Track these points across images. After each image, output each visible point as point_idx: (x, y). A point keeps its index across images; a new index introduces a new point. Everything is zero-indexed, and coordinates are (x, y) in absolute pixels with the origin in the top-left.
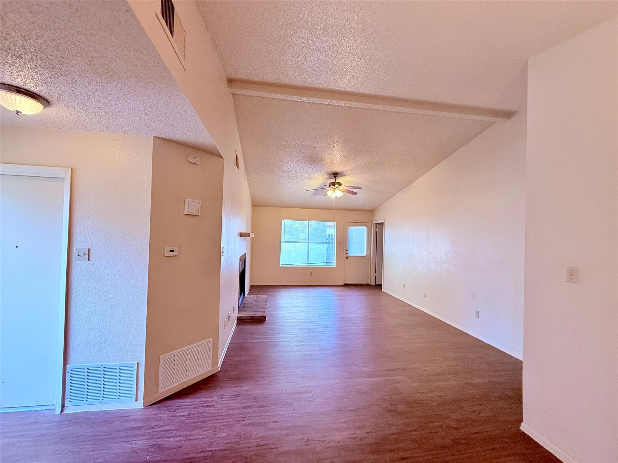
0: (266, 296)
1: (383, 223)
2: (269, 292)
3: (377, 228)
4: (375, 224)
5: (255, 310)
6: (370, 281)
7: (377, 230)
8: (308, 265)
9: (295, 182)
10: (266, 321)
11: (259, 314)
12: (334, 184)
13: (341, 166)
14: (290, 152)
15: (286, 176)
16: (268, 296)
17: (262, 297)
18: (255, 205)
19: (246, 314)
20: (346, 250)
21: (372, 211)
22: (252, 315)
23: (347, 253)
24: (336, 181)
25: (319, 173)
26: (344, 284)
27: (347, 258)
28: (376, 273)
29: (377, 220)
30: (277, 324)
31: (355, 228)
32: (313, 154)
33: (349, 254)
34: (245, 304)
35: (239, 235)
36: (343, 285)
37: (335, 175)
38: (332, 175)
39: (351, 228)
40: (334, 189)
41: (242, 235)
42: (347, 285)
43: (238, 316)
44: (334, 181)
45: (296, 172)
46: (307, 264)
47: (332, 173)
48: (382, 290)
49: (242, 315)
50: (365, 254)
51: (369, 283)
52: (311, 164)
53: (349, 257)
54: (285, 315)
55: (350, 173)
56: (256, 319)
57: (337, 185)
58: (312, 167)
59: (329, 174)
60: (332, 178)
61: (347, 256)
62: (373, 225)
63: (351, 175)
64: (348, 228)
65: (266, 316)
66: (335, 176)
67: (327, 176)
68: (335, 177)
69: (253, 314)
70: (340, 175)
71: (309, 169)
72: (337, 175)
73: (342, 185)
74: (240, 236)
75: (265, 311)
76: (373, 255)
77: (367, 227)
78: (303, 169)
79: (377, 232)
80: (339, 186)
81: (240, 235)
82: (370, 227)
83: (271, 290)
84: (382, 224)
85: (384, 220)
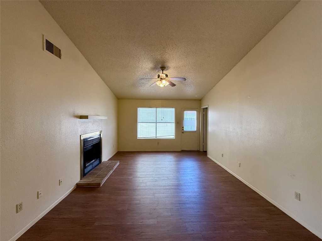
0: (118, 162)
4: (202, 109)
7: (204, 113)
11: (96, 181)
17: (114, 162)
20: (182, 127)
21: (200, 100)
23: (183, 130)
24: (163, 73)
28: (203, 143)
29: (203, 106)
38: (160, 69)
39: (186, 112)
40: (162, 80)
42: (183, 151)
43: (79, 183)
46: (155, 137)
48: (207, 156)
49: (83, 181)
50: (195, 130)
51: (199, 150)
53: (185, 132)
66: (163, 69)
69: (91, 181)
70: (167, 68)
76: (201, 131)
77: (197, 111)
82: (199, 111)
85: (208, 105)
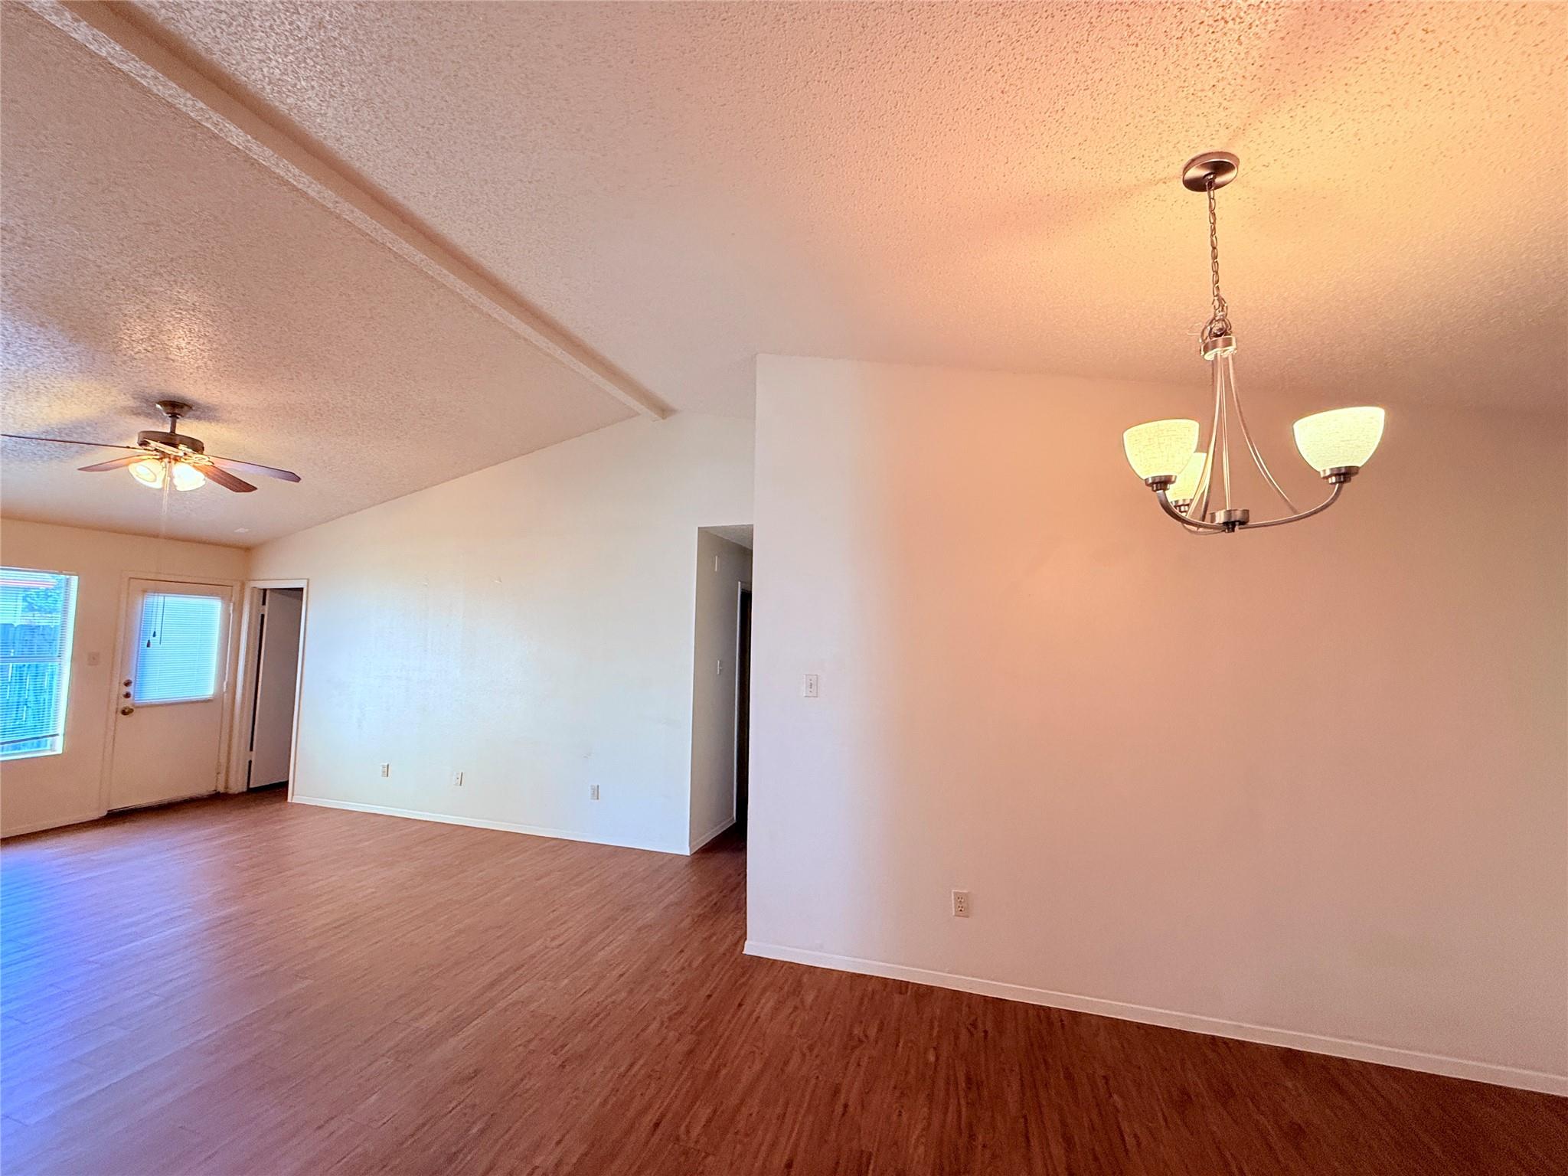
1: (302, 589)
3: (264, 603)
4: (256, 592)
6: (227, 781)
7: (266, 610)
12: (171, 440)
20: (124, 681)
21: (246, 551)
23: (128, 695)
24: (179, 432)
26: (105, 813)
27: (127, 712)
28: (251, 749)
29: (278, 580)
31: (174, 601)
33: (137, 698)
36: (98, 820)
37: (176, 407)
38: (158, 406)
39: (157, 601)
40: (167, 460)
42: (116, 817)
44: (168, 430)
48: (289, 800)
50: (209, 691)
51: (221, 789)
53: (138, 707)
57: (182, 448)
61: (127, 703)
62: (248, 595)
64: (138, 600)
66: (176, 411)
68: (174, 416)
72: (187, 410)
73: (204, 452)
76: (242, 694)
77: (223, 598)
79: (263, 616)
80: (194, 451)
82: (235, 599)
84: (296, 592)
85: (308, 580)
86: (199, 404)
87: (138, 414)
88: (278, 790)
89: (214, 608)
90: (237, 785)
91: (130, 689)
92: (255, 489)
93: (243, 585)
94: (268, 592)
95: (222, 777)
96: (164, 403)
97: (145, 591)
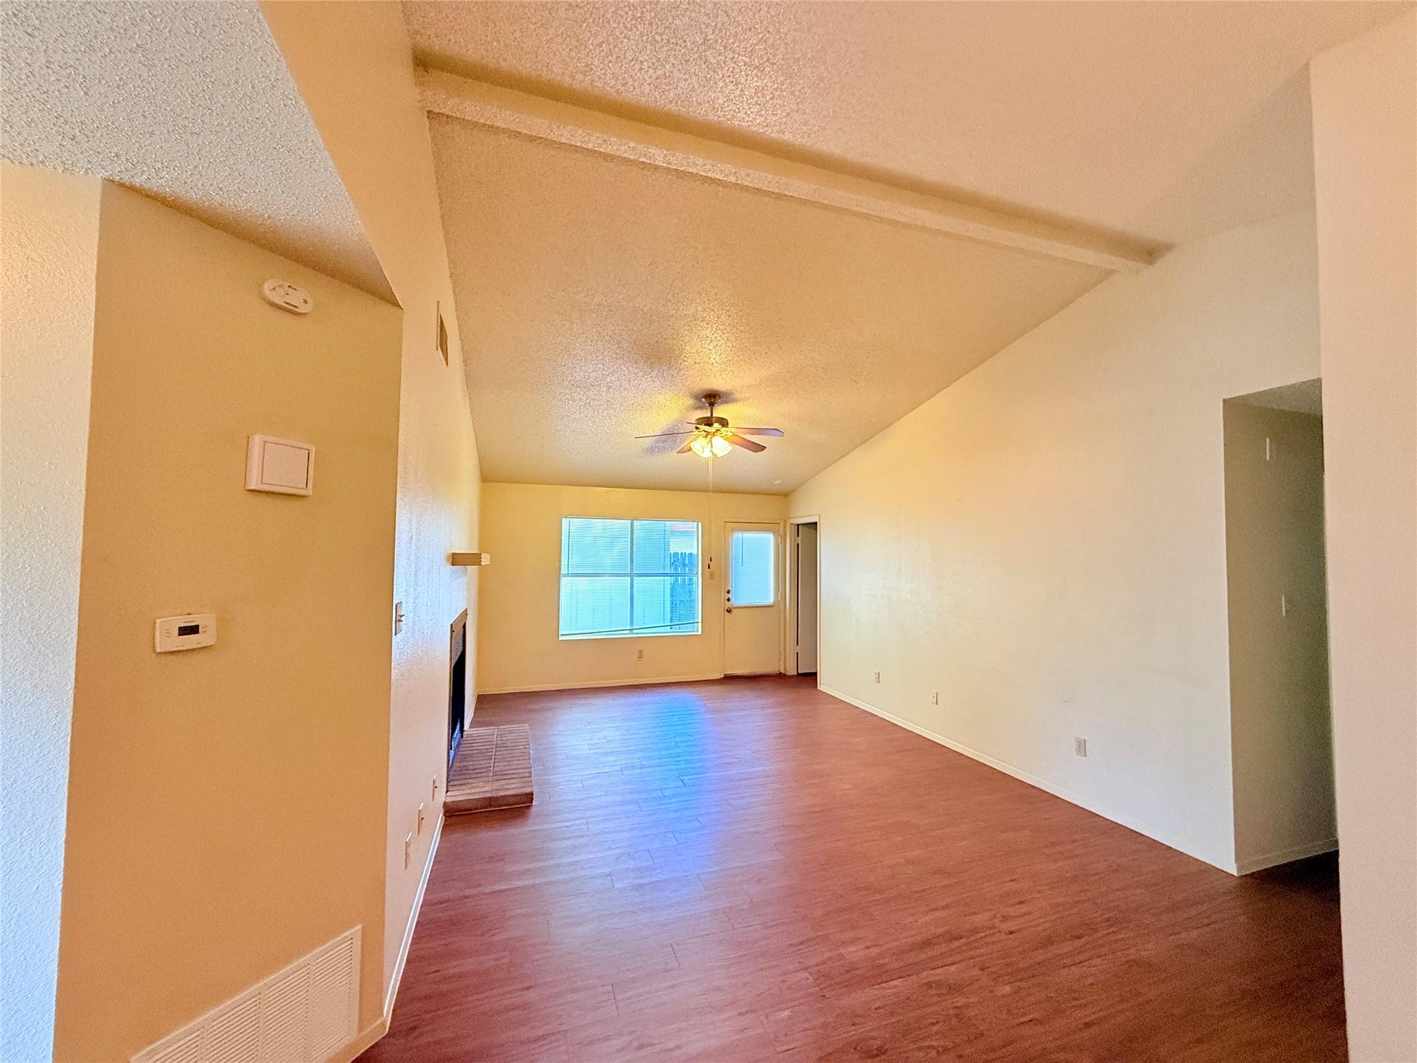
0: (527, 726)
1: (816, 523)
2: (534, 711)
3: (798, 536)
4: (793, 526)
5: (500, 776)
6: (785, 665)
8: (633, 633)
9: (605, 415)
10: (533, 809)
11: (512, 788)
12: (708, 422)
13: (731, 374)
14: (599, 329)
15: (580, 399)
16: (529, 725)
17: (512, 730)
18: (488, 477)
19: (473, 791)
20: (726, 590)
22: (489, 795)
23: (729, 600)
24: (714, 416)
25: (670, 393)
26: (723, 676)
27: (729, 611)
28: (797, 644)
29: (803, 517)
30: (568, 816)
31: (747, 535)
32: (659, 336)
33: (732, 601)
34: (464, 758)
35: (448, 560)
36: (720, 679)
37: (712, 398)
38: (703, 400)
39: (739, 537)
40: (709, 436)
41: (456, 560)
42: (729, 679)
43: (449, 800)
44: (709, 415)
45: (610, 387)
46: (628, 632)
47: (705, 394)
48: (818, 688)
49: (461, 795)
50: (771, 600)
51: (784, 672)
52: (652, 366)
53: (734, 608)
54: (585, 783)
55: (747, 395)
56: (502, 806)
57: (716, 426)
58: (654, 374)
59: (697, 397)
60: (701, 408)
61: (728, 605)
62: (788, 529)
63: (749, 402)
64: (730, 534)
65: (532, 794)
66: (712, 400)
67: (690, 402)
68: (712, 405)
69: (491, 792)
70: (724, 399)
71: (644, 379)
72: (717, 398)
73: (729, 426)
74: (453, 565)
75: (526, 775)
76: (790, 604)
77: (774, 532)
78: (629, 381)
79: (798, 544)
80: (723, 426)
81: (452, 562)
82: (782, 533)
83: (536, 707)
84: (814, 525)
85: (819, 515)
86: (723, 392)
87: (697, 409)
88: (810, 678)
89: (769, 538)
90: (792, 671)
91: (730, 596)
92: (765, 448)
93: (785, 522)
94: (800, 527)
95: (782, 664)
96: (705, 397)
97: (733, 530)
